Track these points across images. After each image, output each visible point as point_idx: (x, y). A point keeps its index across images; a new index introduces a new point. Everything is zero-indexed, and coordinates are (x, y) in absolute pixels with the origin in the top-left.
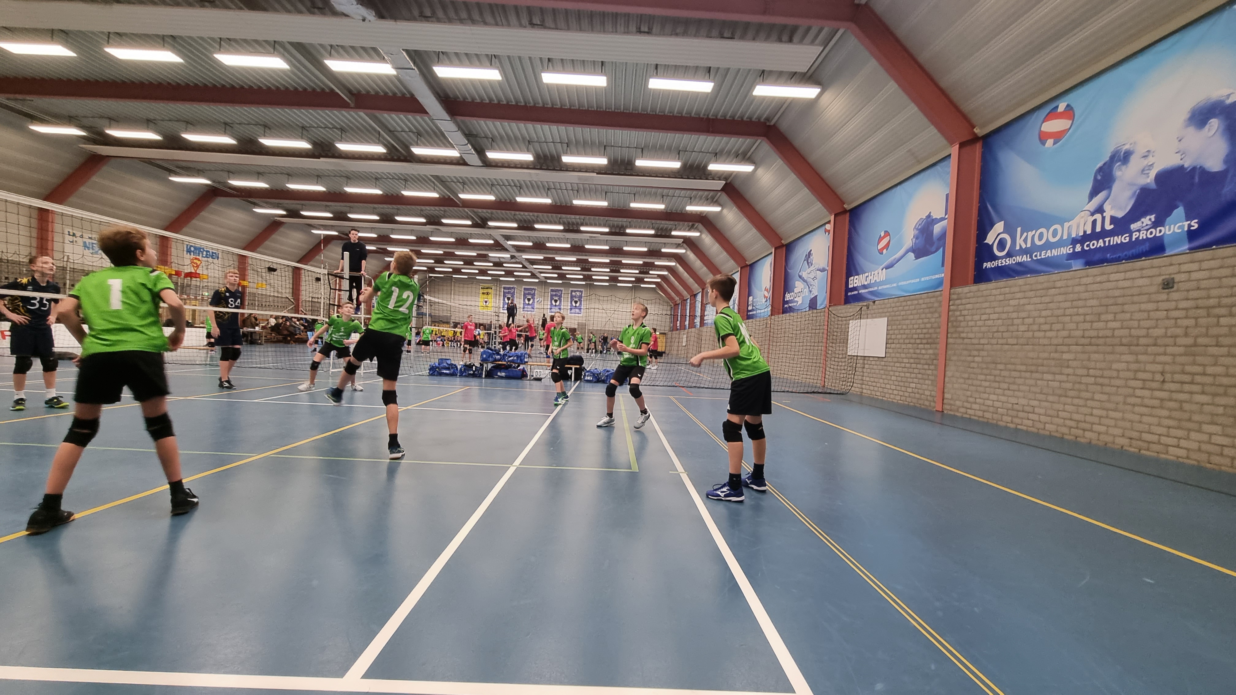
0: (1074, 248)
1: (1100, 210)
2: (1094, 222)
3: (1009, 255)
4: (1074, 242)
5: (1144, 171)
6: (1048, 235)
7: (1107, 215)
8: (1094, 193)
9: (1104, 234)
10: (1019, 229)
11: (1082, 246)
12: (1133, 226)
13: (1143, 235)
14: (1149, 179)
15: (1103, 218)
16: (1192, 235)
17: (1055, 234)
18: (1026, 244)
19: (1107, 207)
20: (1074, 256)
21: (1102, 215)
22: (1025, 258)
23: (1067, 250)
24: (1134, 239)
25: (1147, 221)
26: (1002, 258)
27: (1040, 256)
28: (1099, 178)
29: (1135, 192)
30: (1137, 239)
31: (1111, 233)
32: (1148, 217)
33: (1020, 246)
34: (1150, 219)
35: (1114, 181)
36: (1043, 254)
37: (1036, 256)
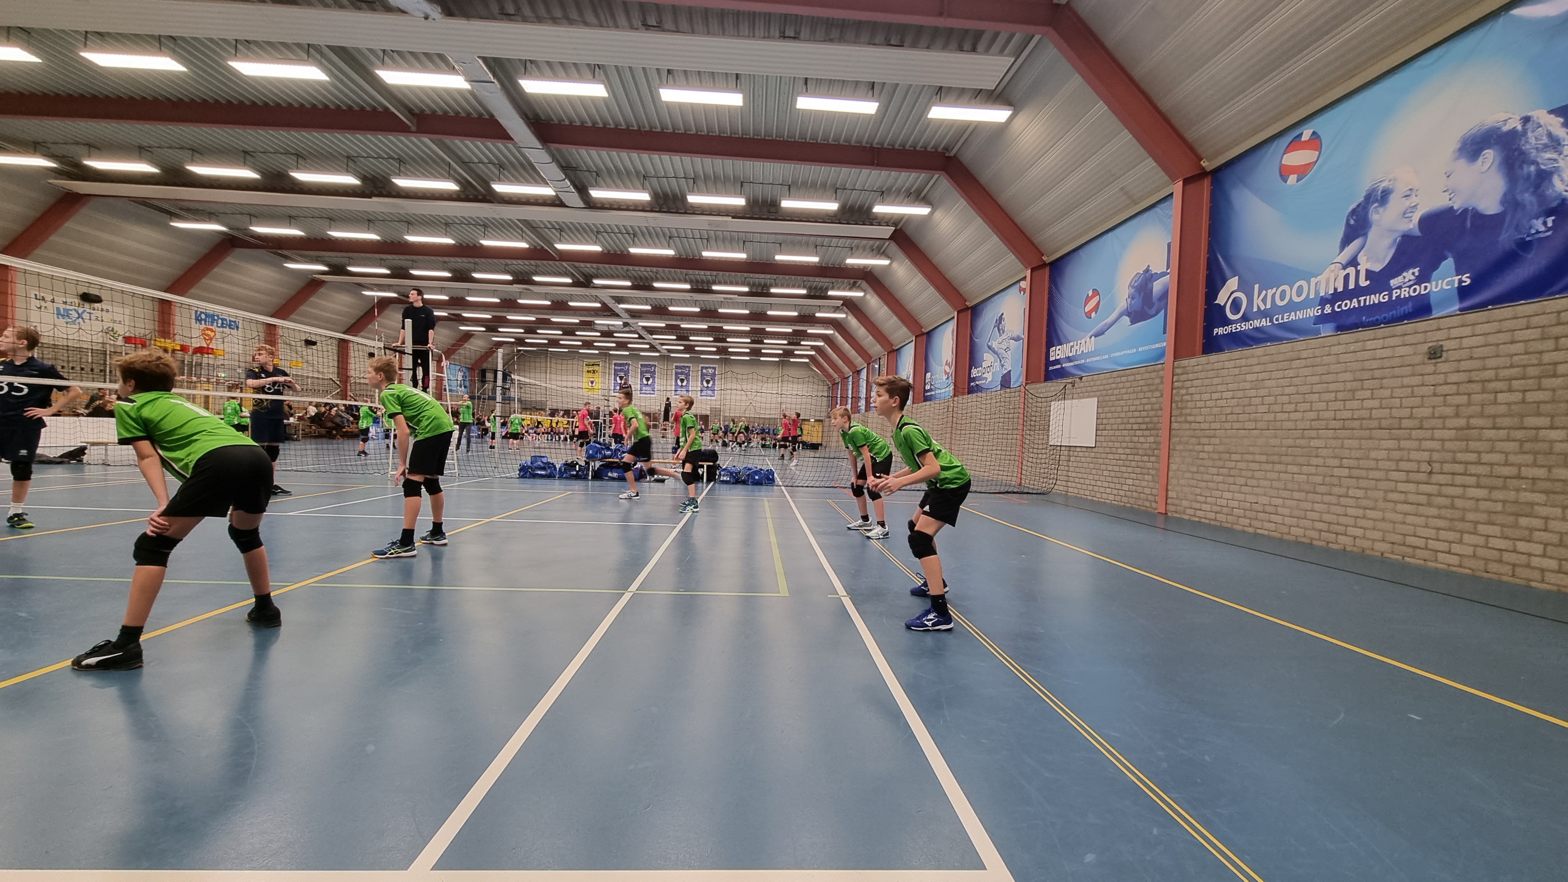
0: (1323, 309)
1: (1353, 262)
2: (1347, 277)
3: (1245, 318)
4: (1323, 301)
5: (1405, 215)
6: (1291, 294)
7: (1362, 268)
8: (1346, 241)
9: (1359, 291)
10: (1257, 286)
11: (1333, 306)
12: (1394, 282)
13: (1405, 293)
14: (1412, 225)
15: (1358, 272)
16: (1463, 292)
17: (1299, 292)
18: (1265, 305)
19: (1361, 258)
20: (1322, 319)
21: (1356, 268)
22: (1264, 323)
23: (1313, 312)
24: (1394, 298)
25: (1410, 275)
26: (1236, 322)
27: (1282, 319)
28: (1352, 222)
29: (1396, 240)
30: (1398, 297)
31: (1366, 291)
32: (1411, 271)
33: (1258, 307)
34: (1413, 274)
35: (1370, 227)
36: (1285, 317)
37: (1277, 320)
